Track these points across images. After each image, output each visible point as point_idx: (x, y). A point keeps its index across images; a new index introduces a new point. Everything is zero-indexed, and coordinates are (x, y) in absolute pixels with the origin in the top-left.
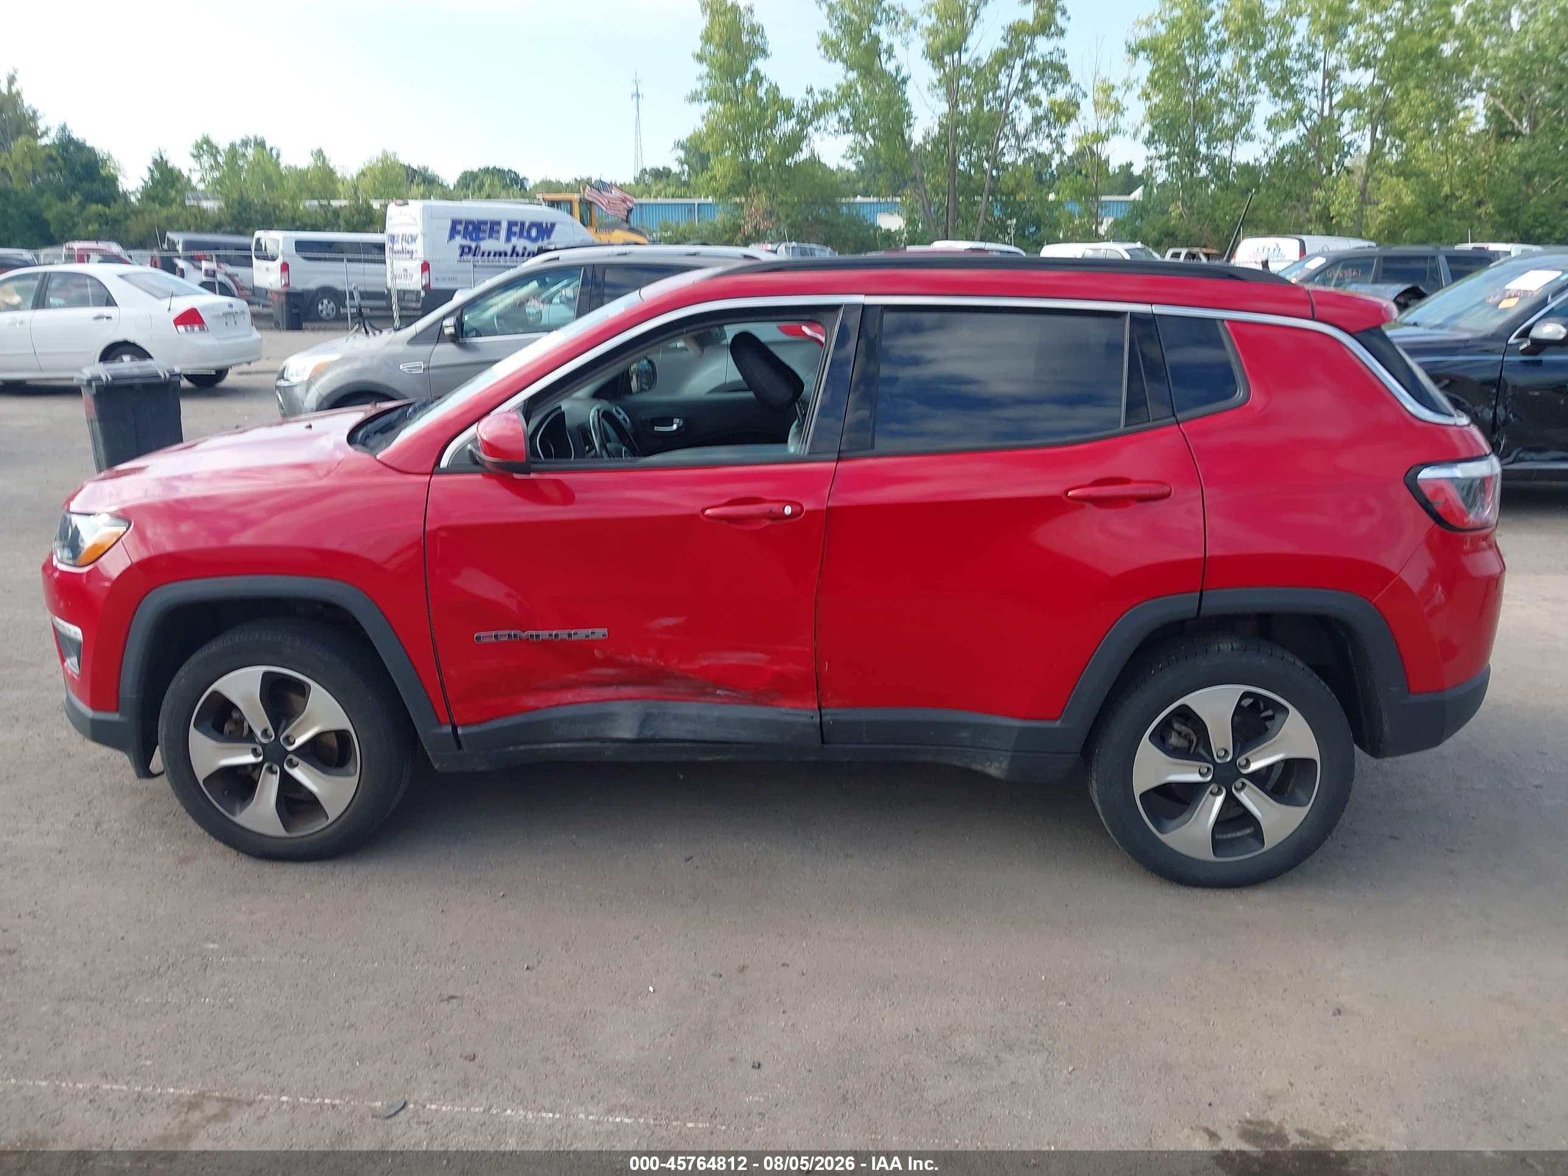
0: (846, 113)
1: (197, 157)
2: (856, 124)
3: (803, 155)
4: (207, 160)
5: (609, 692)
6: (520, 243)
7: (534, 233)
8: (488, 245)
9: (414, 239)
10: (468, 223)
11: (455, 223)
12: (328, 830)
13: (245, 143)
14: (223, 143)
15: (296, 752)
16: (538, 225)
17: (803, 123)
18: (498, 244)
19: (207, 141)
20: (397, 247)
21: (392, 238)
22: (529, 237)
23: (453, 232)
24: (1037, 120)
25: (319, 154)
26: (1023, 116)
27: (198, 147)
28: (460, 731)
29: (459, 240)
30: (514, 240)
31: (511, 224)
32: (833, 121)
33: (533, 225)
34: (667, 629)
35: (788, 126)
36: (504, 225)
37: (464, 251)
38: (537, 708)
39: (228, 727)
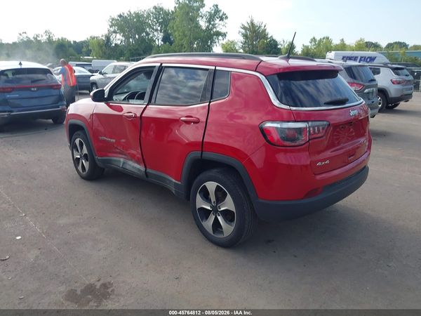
1: (311, 42)
4: (313, 43)
7: (368, 60)
13: (324, 38)
14: (318, 38)
19: (314, 38)
22: (367, 61)
25: (342, 40)
27: (312, 40)
30: (362, 62)
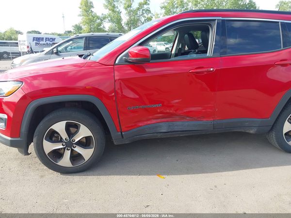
0: (110, 19)
2: (111, 21)
3: (102, 27)
5: (159, 120)
6: (48, 42)
7: (51, 40)
8: (41, 42)
9: (25, 41)
10: (37, 38)
11: (34, 38)
12: (85, 164)
15: (76, 144)
16: (52, 38)
17: (102, 20)
18: (44, 42)
20: (21, 43)
21: (20, 41)
23: (34, 40)
24: (145, 20)
26: (143, 19)
28: (123, 133)
29: (35, 42)
30: (47, 42)
31: (46, 38)
32: (107, 20)
33: (51, 38)
34: (177, 103)
35: (98, 21)
36: (45, 38)
37: (36, 44)
38: (141, 126)
39: (54, 139)
